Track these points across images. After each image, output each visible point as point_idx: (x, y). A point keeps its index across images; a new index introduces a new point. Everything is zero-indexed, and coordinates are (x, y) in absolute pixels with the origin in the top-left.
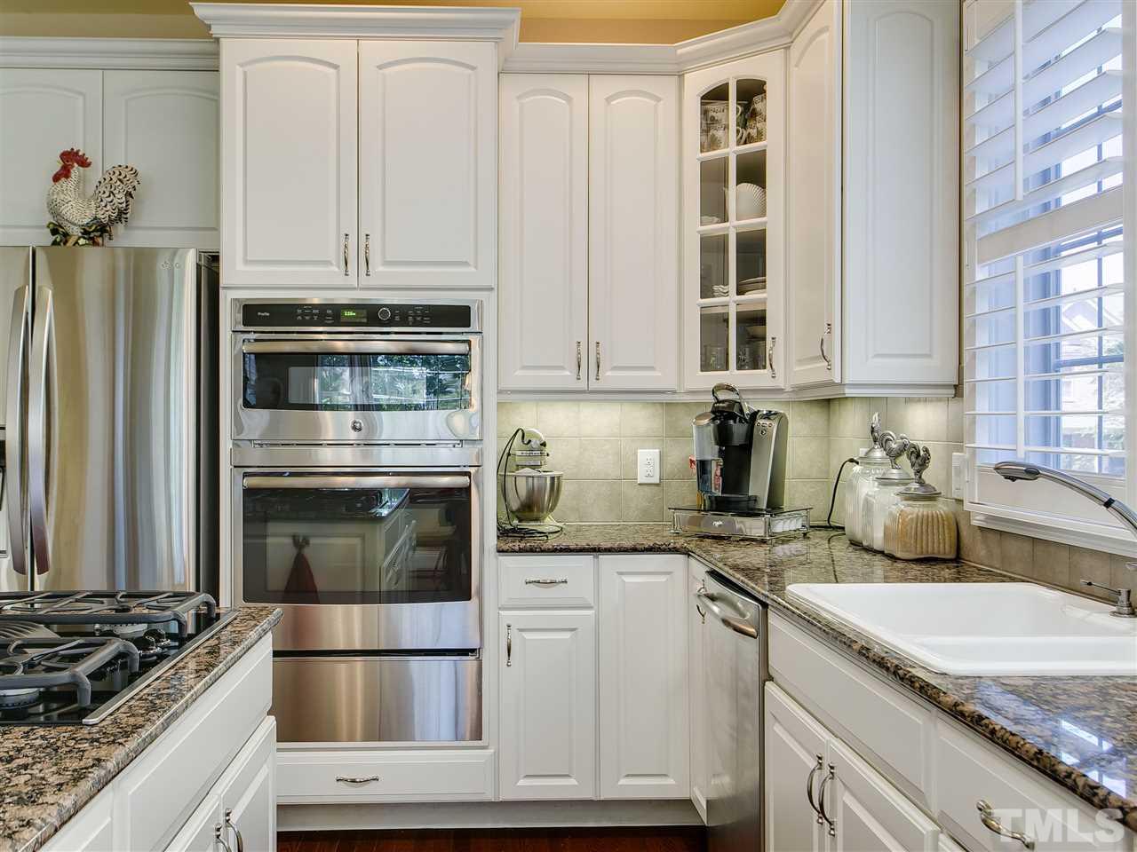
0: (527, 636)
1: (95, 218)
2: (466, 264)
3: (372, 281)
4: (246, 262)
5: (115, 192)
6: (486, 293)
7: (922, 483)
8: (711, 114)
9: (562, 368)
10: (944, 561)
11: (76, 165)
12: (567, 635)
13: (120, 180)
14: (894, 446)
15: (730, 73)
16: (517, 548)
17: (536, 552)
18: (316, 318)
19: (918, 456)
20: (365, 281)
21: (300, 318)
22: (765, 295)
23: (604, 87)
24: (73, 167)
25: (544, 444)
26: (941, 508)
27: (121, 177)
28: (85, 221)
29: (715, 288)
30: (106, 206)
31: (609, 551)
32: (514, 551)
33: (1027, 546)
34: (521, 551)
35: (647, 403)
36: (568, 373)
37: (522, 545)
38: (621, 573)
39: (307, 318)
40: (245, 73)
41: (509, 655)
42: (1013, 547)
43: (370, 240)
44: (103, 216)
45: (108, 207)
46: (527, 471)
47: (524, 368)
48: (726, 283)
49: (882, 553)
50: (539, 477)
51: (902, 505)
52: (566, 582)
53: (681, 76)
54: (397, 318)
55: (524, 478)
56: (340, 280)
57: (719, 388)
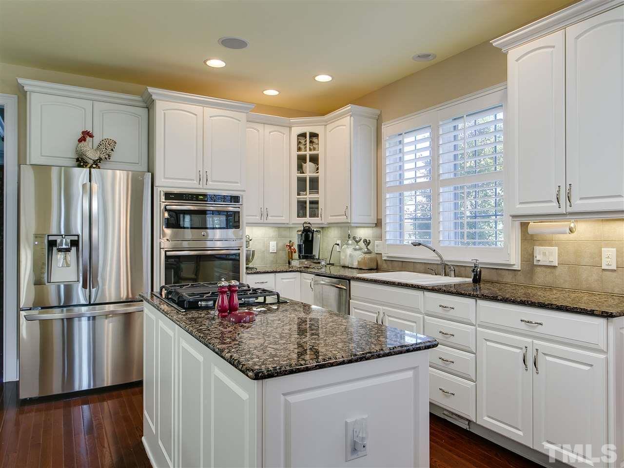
1: (98, 158)
2: (237, 183)
3: (208, 187)
4: (165, 178)
5: (106, 148)
6: (243, 192)
7: (368, 249)
8: (300, 140)
9: (256, 216)
10: (374, 269)
14: (357, 239)
15: (308, 130)
18: (190, 198)
19: (367, 242)
20: (205, 187)
21: (184, 198)
22: (318, 196)
23: (268, 128)
24: (87, 137)
26: (373, 255)
27: (109, 143)
29: (301, 193)
30: (104, 153)
31: (279, 272)
32: (252, 273)
33: (400, 263)
34: (254, 273)
35: (273, 227)
36: (258, 217)
38: (282, 279)
39: (187, 198)
40: (165, 113)
42: (396, 264)
43: (207, 173)
44: (102, 157)
48: (305, 190)
49: (357, 268)
51: (364, 255)
52: (267, 282)
53: (290, 128)
56: (197, 186)
57: (305, 223)
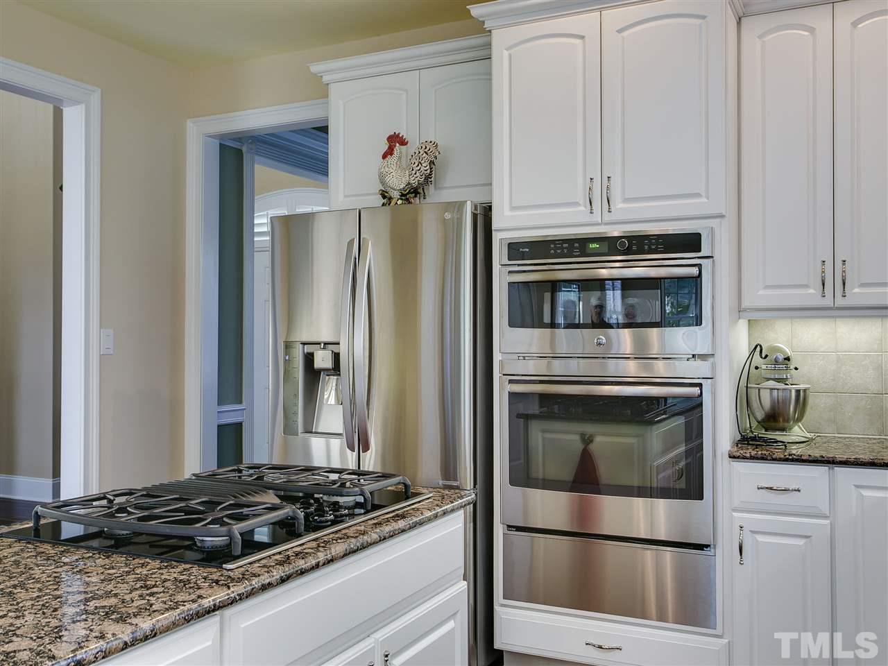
0: (760, 538)
1: (409, 184)
2: (698, 195)
3: (613, 217)
4: (513, 208)
5: (422, 162)
6: (718, 220)
9: (806, 286)
11: (397, 145)
12: (801, 542)
13: (425, 152)
16: (748, 455)
17: (767, 459)
18: (565, 251)
20: (607, 217)
21: (552, 251)
24: (395, 146)
25: (788, 359)
27: (426, 150)
28: (402, 187)
30: (415, 174)
32: (744, 458)
34: (752, 458)
36: (812, 291)
37: (753, 453)
39: (559, 251)
40: (510, 56)
41: (741, 554)
43: (611, 182)
44: (414, 182)
45: (418, 174)
46: (771, 384)
47: (767, 287)
50: (784, 389)
52: (799, 491)
54: (634, 248)
55: (769, 391)
56: (587, 218)
